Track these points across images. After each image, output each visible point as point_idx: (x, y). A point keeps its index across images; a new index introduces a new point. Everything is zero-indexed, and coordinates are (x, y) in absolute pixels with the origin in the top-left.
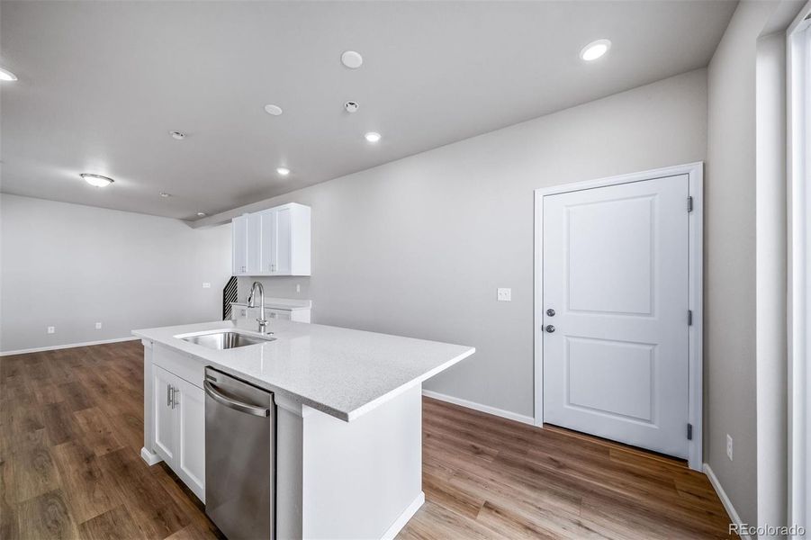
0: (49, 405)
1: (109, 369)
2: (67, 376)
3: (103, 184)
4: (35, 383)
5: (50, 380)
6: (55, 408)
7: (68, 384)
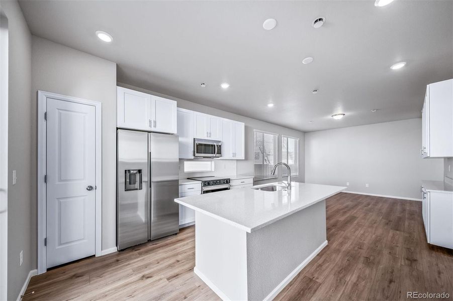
3: (340, 117)
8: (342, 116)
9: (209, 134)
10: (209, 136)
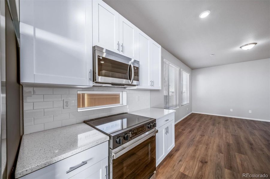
0: (226, 142)
1: (255, 135)
2: (235, 131)
4: (224, 129)
5: (229, 130)
6: (229, 145)
7: (235, 135)
8: (254, 45)
9: (121, 46)
10: (121, 49)
